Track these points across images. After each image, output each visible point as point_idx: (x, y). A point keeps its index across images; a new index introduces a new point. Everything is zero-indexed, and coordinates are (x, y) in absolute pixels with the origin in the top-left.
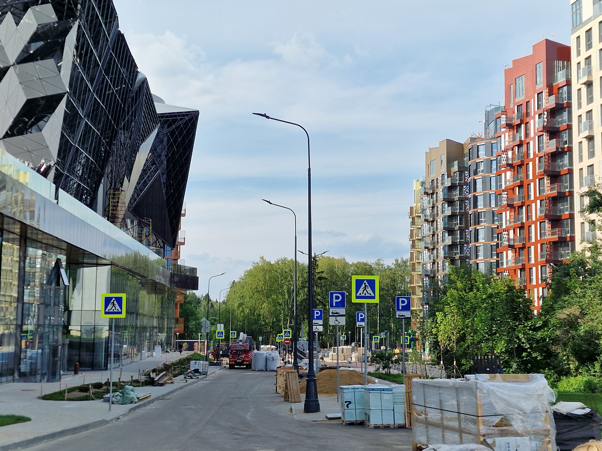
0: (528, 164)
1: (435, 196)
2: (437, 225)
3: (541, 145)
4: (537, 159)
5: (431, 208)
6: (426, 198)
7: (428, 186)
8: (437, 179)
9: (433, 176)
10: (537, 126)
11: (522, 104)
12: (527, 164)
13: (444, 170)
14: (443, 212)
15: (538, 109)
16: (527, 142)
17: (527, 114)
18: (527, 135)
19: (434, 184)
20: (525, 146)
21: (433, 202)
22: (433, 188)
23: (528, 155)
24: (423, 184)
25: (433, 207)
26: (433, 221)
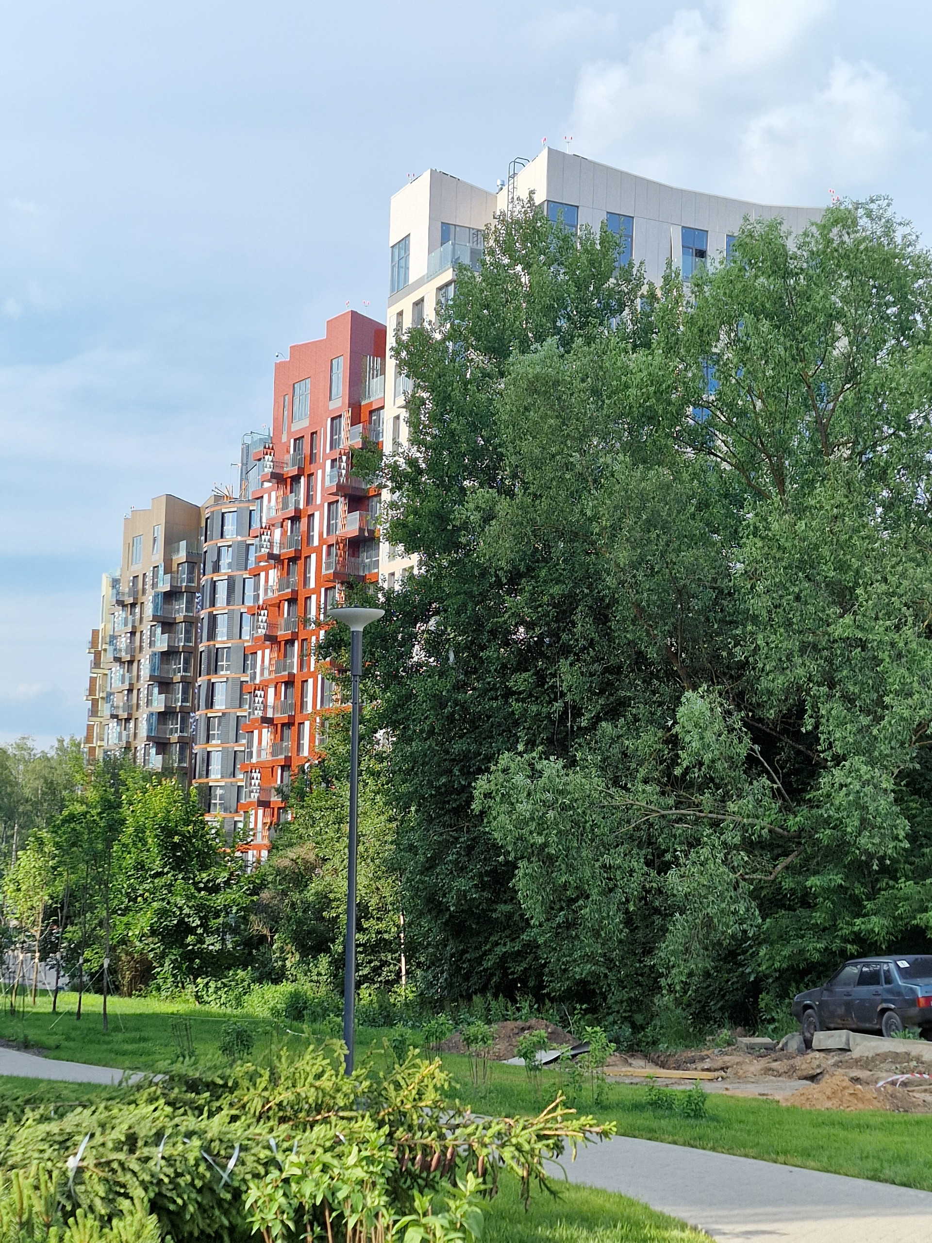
0: (309, 557)
1: (137, 610)
2: (139, 670)
3: (334, 522)
4: (325, 547)
5: (129, 635)
6: (120, 613)
7: (125, 588)
8: (145, 574)
9: (137, 569)
10: (327, 483)
11: (303, 437)
12: (306, 558)
13: (158, 558)
14: (151, 644)
15: (331, 448)
16: (310, 513)
17: (312, 458)
18: (309, 499)
19: (137, 585)
20: (304, 521)
21: (134, 621)
22: (134, 593)
23: (309, 538)
24: (115, 583)
25: (133, 633)
26: (131, 662)
